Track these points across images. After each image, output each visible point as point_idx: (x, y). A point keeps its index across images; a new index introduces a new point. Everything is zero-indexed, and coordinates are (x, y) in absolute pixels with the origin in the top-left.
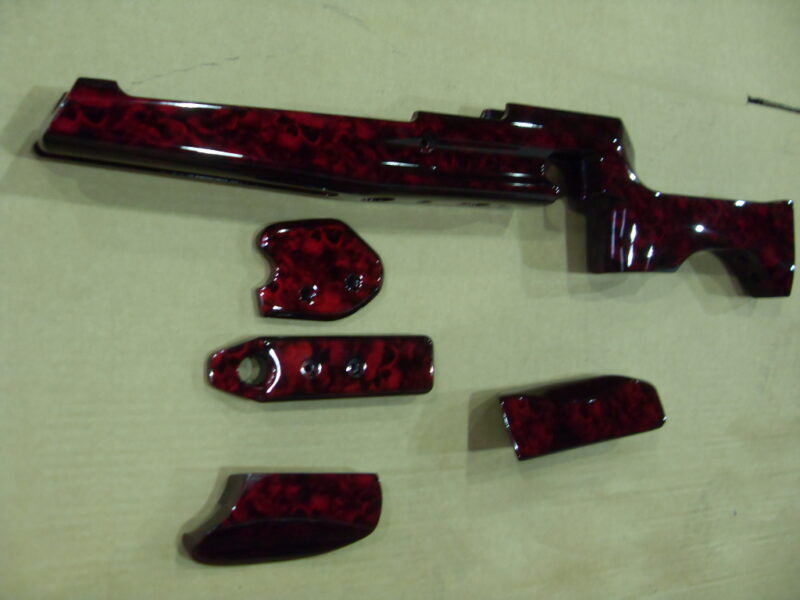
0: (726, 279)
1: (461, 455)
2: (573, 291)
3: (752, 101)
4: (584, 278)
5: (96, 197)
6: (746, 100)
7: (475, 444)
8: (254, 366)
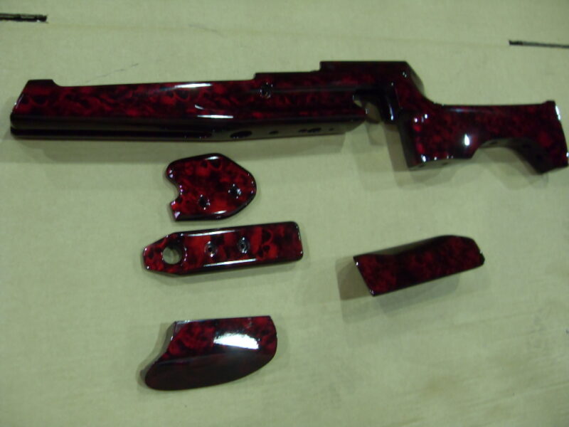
0: (520, 164)
1: (336, 303)
2: (400, 184)
3: (512, 43)
4: (407, 174)
5: (56, 158)
6: (508, 43)
7: (346, 295)
8: (175, 255)
